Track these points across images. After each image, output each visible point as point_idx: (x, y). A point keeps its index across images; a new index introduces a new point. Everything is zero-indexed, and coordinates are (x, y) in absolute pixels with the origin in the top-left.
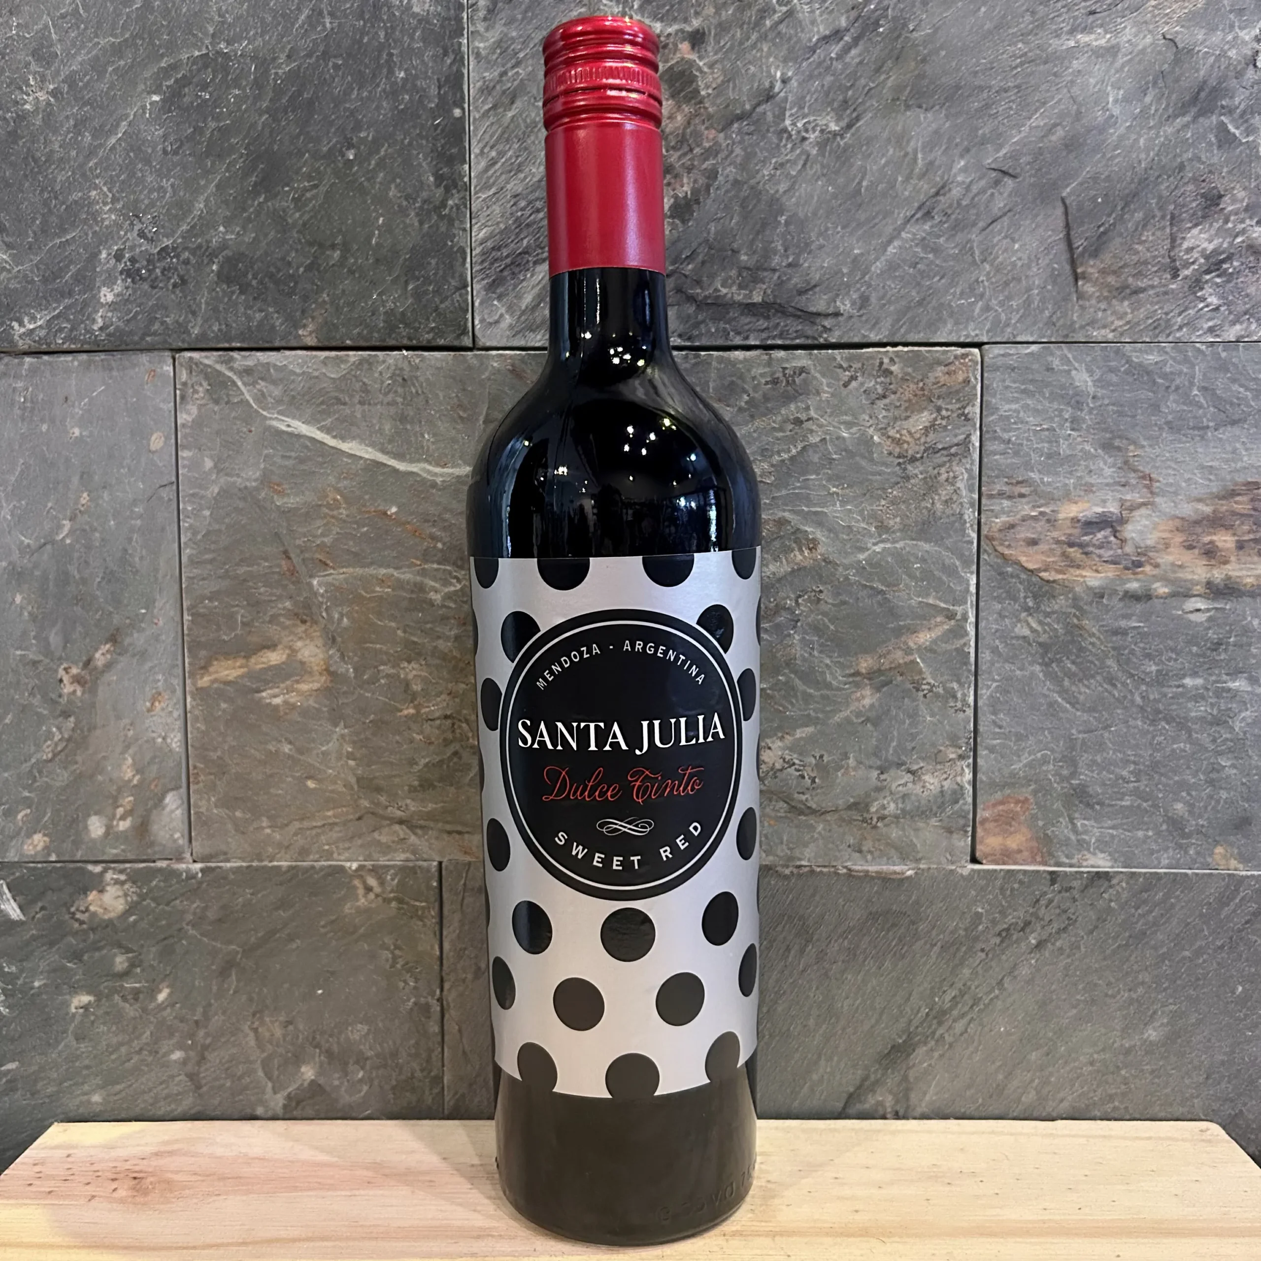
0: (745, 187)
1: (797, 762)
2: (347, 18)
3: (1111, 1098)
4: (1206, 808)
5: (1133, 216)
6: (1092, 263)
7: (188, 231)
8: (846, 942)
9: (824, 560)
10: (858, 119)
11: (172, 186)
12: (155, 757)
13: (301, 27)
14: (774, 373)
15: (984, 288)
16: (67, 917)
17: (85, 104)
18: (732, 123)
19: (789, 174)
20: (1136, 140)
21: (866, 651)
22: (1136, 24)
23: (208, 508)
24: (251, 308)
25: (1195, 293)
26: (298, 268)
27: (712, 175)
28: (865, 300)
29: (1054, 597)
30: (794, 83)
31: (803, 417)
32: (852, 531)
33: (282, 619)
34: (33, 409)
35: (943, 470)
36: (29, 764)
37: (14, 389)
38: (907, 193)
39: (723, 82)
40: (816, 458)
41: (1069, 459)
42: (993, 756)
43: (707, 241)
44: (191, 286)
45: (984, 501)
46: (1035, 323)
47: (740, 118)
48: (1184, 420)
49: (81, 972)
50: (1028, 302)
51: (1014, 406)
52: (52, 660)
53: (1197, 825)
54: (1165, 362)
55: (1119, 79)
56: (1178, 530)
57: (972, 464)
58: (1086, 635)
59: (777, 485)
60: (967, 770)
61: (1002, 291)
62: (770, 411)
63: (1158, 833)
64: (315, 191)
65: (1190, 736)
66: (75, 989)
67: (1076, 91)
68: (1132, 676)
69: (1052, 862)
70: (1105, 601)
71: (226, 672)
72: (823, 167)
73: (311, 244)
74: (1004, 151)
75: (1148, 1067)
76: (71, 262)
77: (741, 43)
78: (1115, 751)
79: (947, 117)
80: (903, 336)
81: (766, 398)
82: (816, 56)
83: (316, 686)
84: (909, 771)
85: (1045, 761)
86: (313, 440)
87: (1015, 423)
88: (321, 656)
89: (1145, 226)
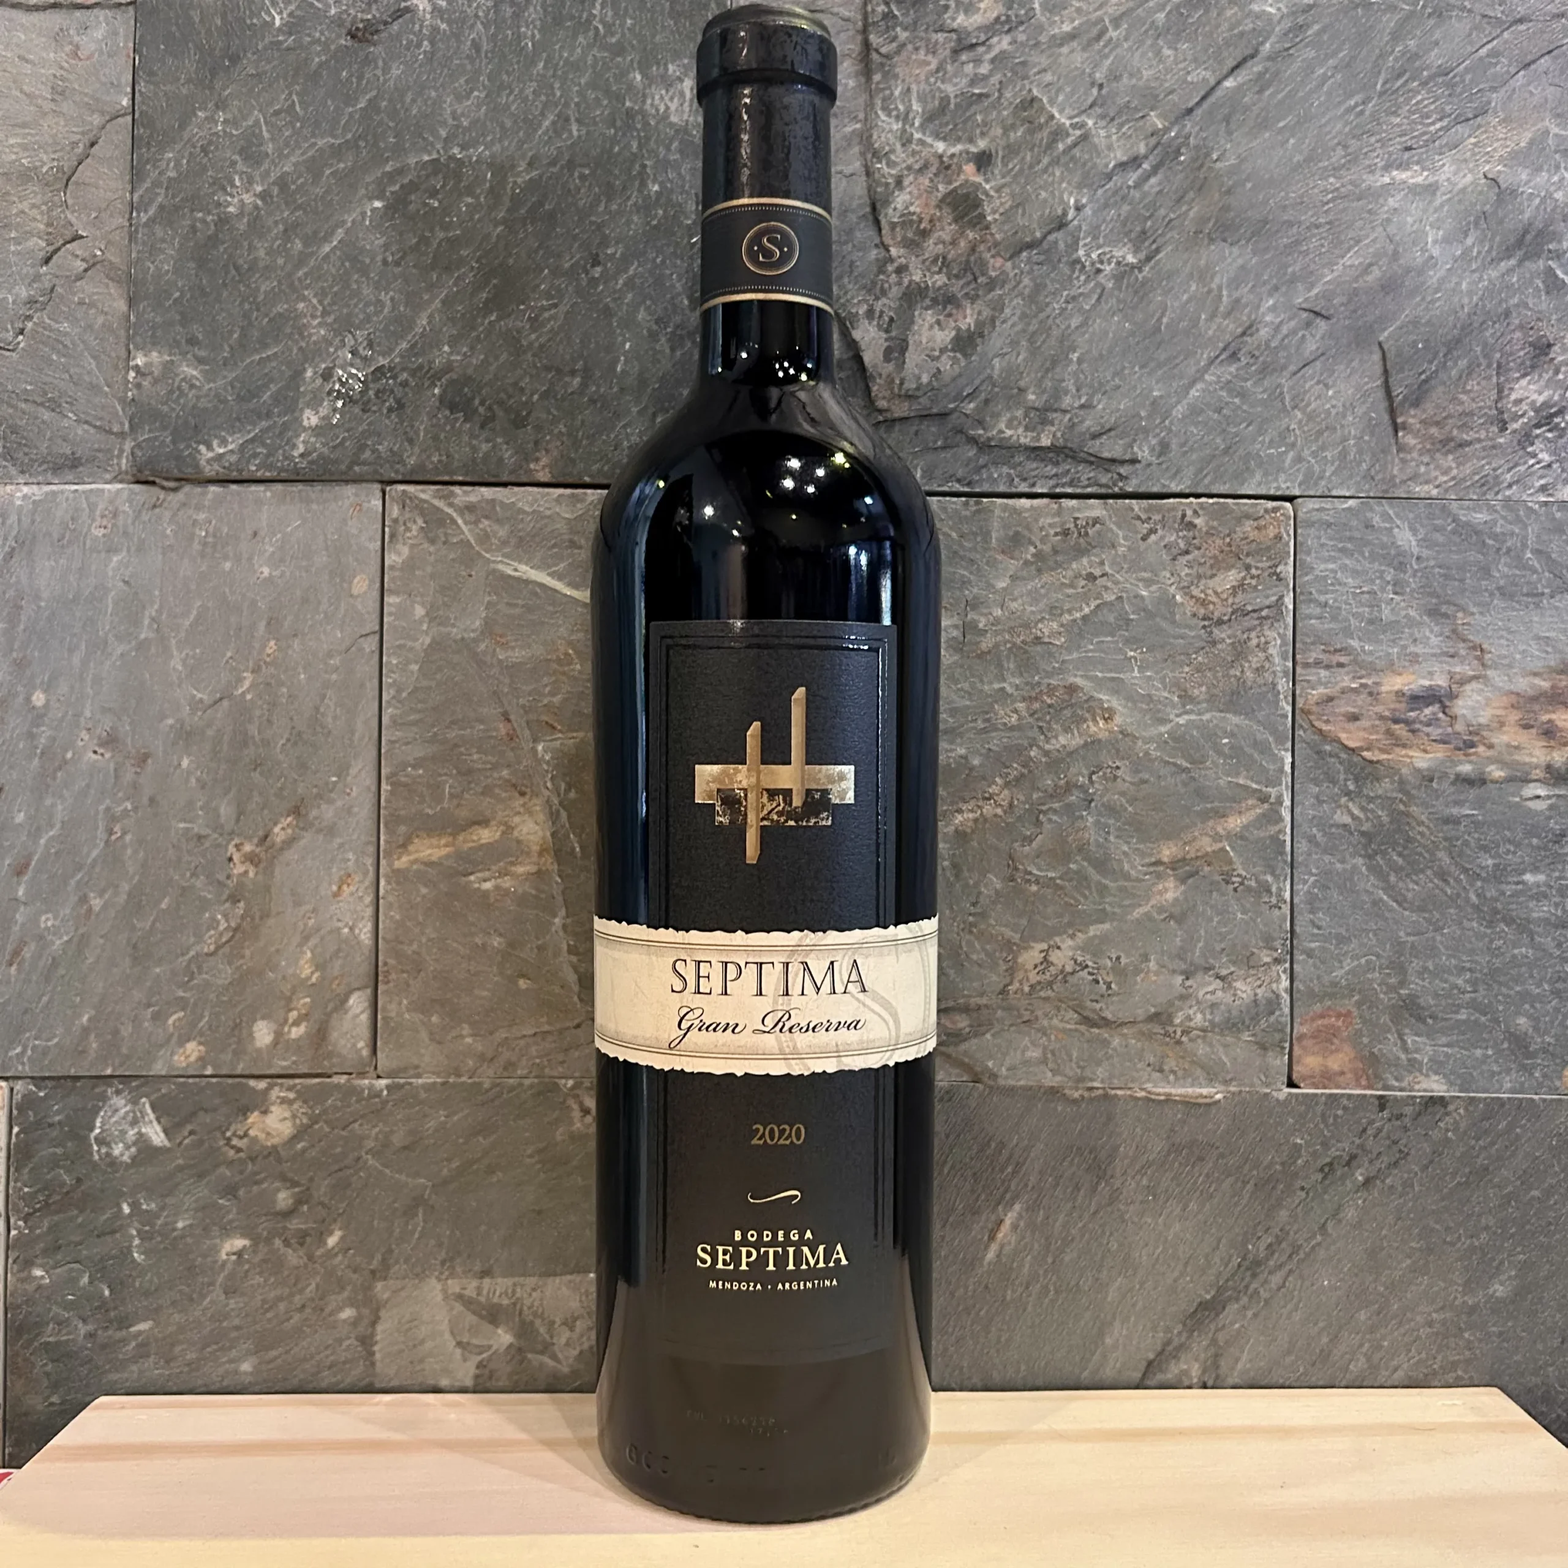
0: (1034, 321)
1: (1090, 964)
2: (595, 124)
3: (1454, 1365)
4: (1552, 1022)
5: (1456, 364)
6: (1412, 412)
7: (407, 350)
8: (1145, 1182)
9: (1121, 732)
10: (1157, 251)
11: (392, 299)
12: (339, 950)
13: (545, 133)
14: (1064, 523)
15: (1296, 436)
16: (222, 1143)
17: (295, 209)
18: (1021, 251)
19: (1080, 310)
20: (1458, 284)
21: (1168, 838)
22: (1454, 161)
23: (416, 662)
24: (476, 437)
25: (1524, 448)
26: (532, 395)
27: (998, 307)
28: (1164, 448)
29: (1378, 780)
30: (1088, 211)
31: (1097, 572)
32: (1152, 700)
33: (497, 791)
34: (214, 546)
35: (1253, 634)
36: (187, 957)
37: (195, 521)
38: (1210, 332)
39: (1011, 208)
40: (1111, 619)
41: (1393, 626)
42: (1311, 961)
43: (990, 377)
44: (409, 411)
45: (1299, 670)
46: (1351, 477)
47: (1030, 246)
48: (1516, 585)
49: (235, 1210)
50: (1343, 454)
51: (1331, 566)
52: (221, 835)
53: (1543, 1042)
54: (1495, 522)
55: (1438, 220)
56: (1513, 706)
57: (1285, 628)
58: (1414, 824)
59: (1069, 650)
60: (1283, 977)
61: (1316, 440)
62: (1058, 565)
63: (1499, 1052)
64: (553, 311)
65: (1532, 939)
66: (227, 1232)
67: (1392, 229)
68: (1466, 871)
69: (1380, 1086)
70: (1434, 785)
71: (429, 852)
72: (1119, 301)
73: (548, 369)
74: (1315, 291)
75: (1494, 1329)
76: (271, 380)
77: (1031, 167)
78: (1449, 957)
79: (1254, 254)
80: (1207, 486)
81: (1055, 552)
82: (1111, 184)
83: (533, 869)
84: (1218, 977)
85: (1369, 965)
86: (542, 586)
87: (1332, 584)
88: (540, 833)
89: (1469, 374)
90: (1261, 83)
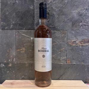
5: (76, 22)
6: (74, 25)
7: (17, 22)
9: (57, 44)
10: (59, 16)
11: (16, 19)
12: (14, 56)
16: (7, 66)
17: (10, 14)
20: (77, 18)
22: (77, 10)
23: (17, 40)
24: (21, 27)
25: (80, 27)
27: (50, 19)
28: (60, 27)
29: (72, 46)
30: (55, 14)
32: (59, 42)
33: (22, 47)
36: (5, 56)
37: (5, 32)
38: (62, 21)
40: (56, 37)
41: (73, 37)
43: (50, 23)
44: (17, 26)
46: (70, 29)
47: (52, 16)
51: (69, 34)
52: (7, 49)
53: (81, 61)
54: (79, 31)
55: (76, 14)
56: (79, 42)
57: (66, 38)
60: (66, 57)
61: (68, 27)
62: (54, 34)
63: (78, 61)
65: (80, 55)
66: (8, 71)
67: (73, 14)
68: (77, 51)
69: (71, 63)
70: (75, 46)
71: (18, 50)
72: (57, 19)
73: (25, 23)
74: (68, 18)
76: (9, 24)
77: (52, 11)
79: (65, 16)
83: (24, 51)
86: (24, 35)
90: (65, 6)
